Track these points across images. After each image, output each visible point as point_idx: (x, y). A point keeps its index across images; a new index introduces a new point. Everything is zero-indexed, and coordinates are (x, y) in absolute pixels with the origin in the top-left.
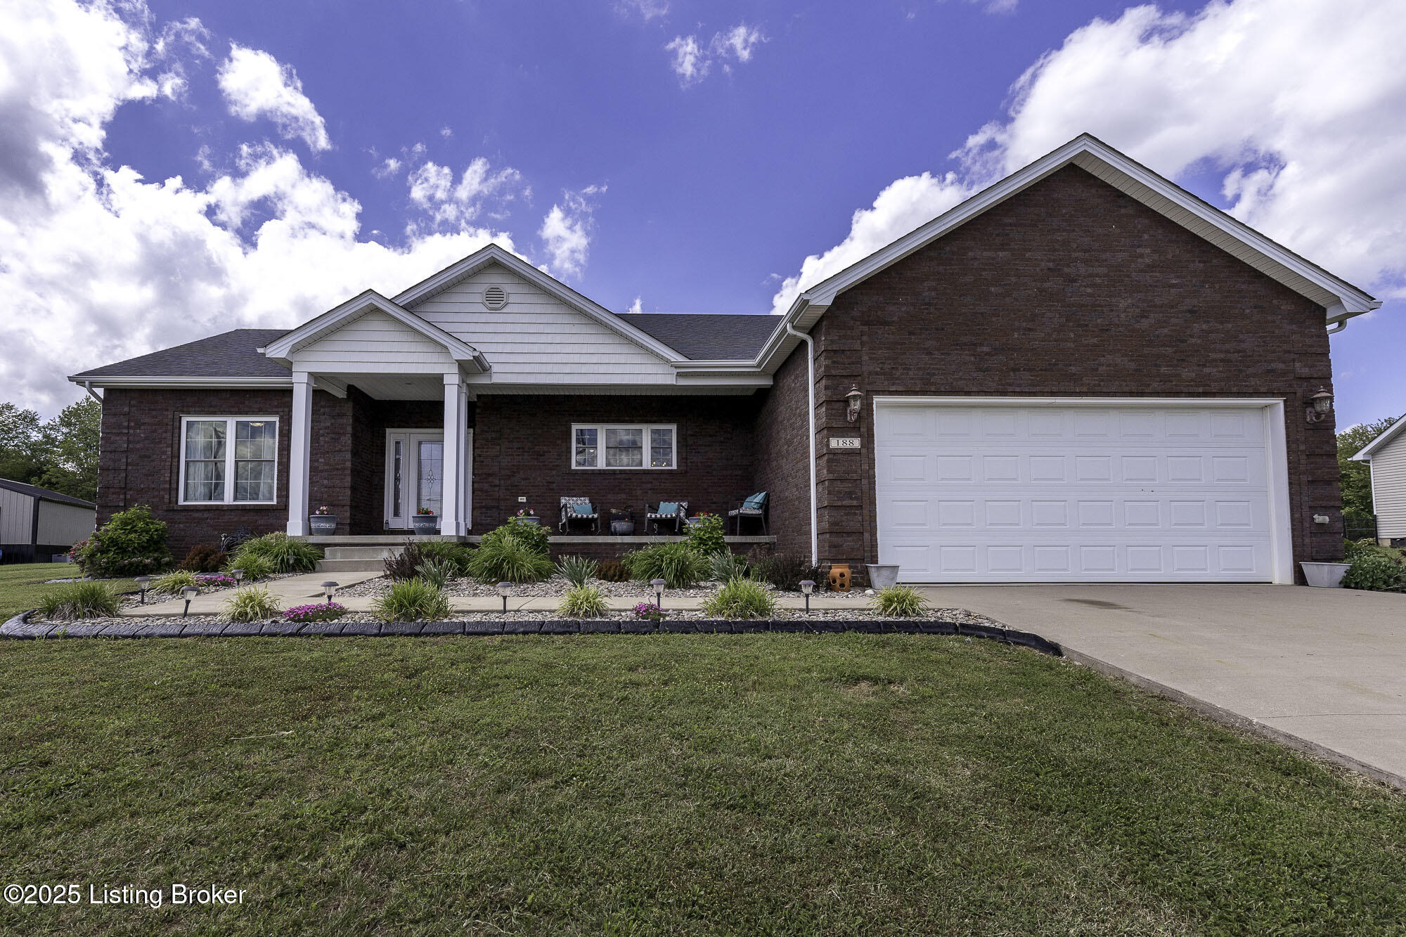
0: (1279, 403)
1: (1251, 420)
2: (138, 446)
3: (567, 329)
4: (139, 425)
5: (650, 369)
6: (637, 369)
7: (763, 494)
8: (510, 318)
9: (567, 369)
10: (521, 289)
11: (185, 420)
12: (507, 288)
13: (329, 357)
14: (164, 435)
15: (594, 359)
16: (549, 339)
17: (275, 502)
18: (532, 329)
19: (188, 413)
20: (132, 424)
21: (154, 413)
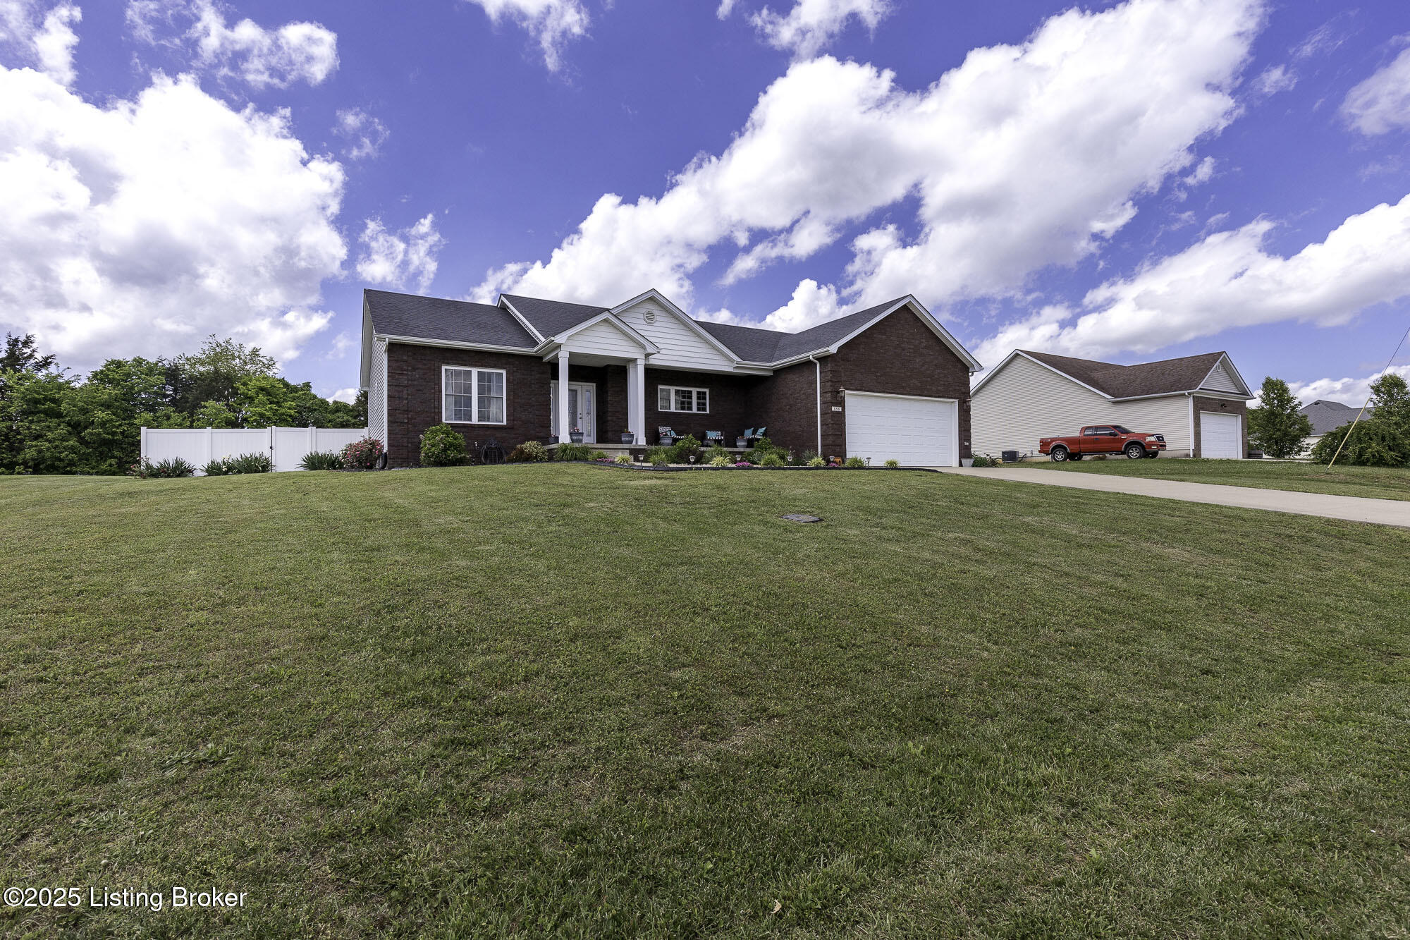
0: (957, 401)
1: (948, 406)
2: (415, 383)
3: (685, 338)
4: (414, 369)
5: (723, 363)
6: (716, 362)
7: (764, 429)
8: (657, 329)
9: (685, 359)
10: (664, 314)
11: (444, 368)
12: (656, 313)
13: (584, 344)
14: (433, 377)
15: (697, 355)
16: (677, 342)
17: (505, 423)
18: (668, 336)
19: (448, 364)
20: (410, 368)
21: (424, 362)
